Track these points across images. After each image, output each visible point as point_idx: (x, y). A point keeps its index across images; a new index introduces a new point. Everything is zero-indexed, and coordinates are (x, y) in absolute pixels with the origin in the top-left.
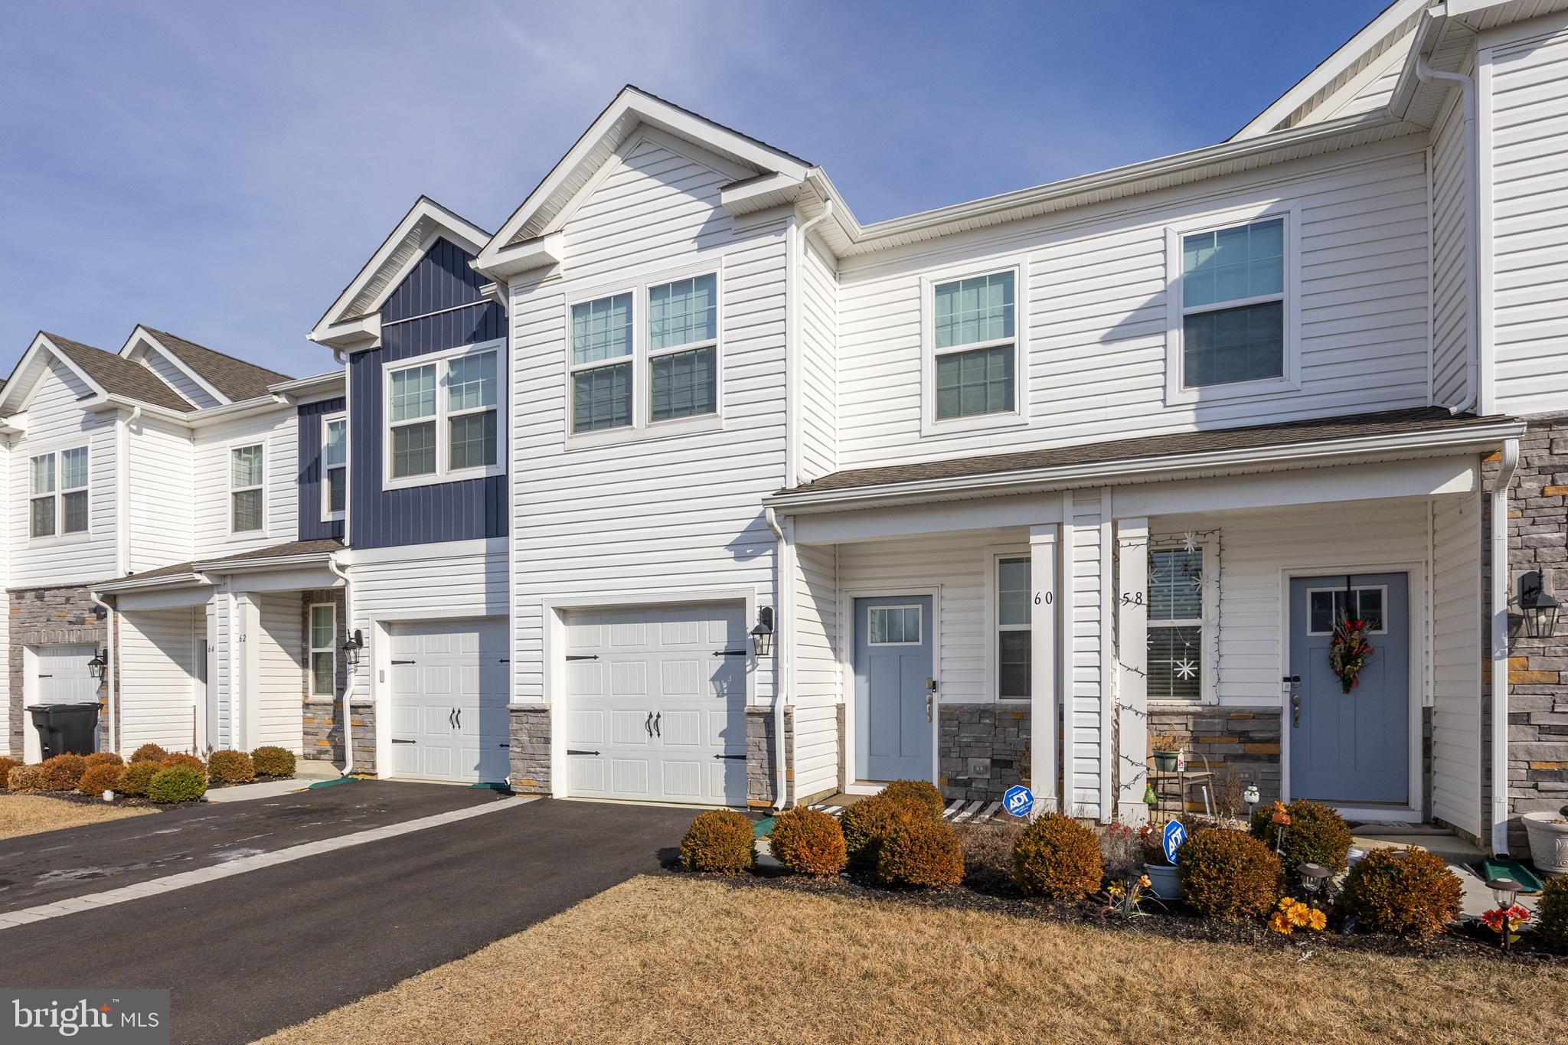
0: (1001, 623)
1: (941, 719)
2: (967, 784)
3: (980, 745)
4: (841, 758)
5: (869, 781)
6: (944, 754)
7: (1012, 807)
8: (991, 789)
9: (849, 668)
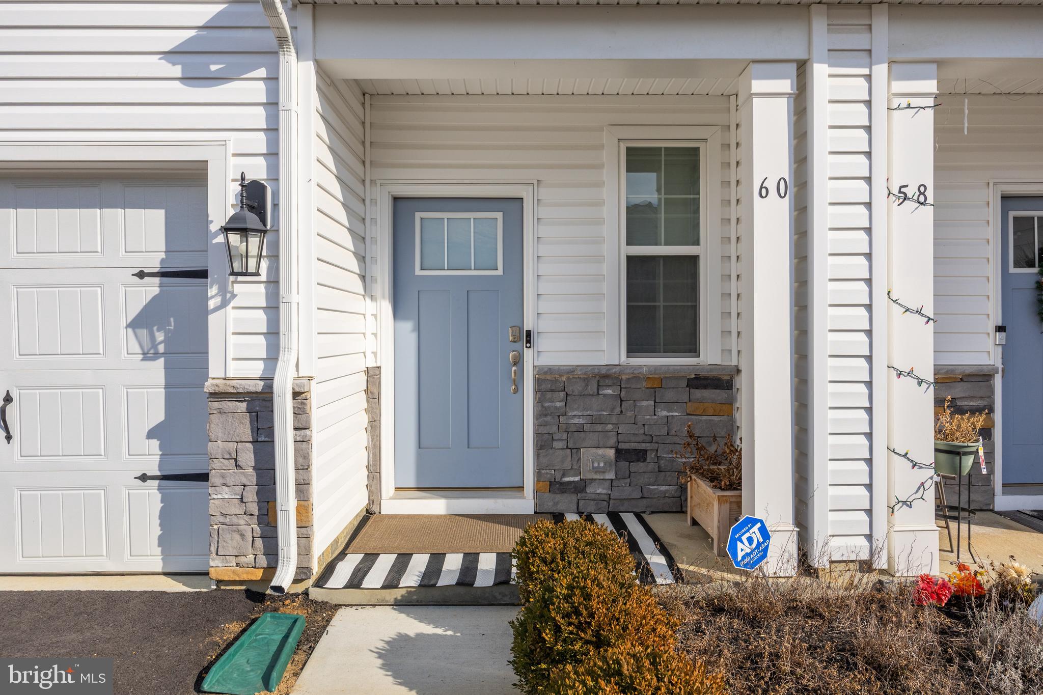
0: (628, 244)
1: (537, 390)
2: (579, 488)
3: (599, 428)
4: (374, 455)
5: (419, 489)
6: (543, 444)
7: (740, 555)
8: (615, 494)
9: (386, 307)
